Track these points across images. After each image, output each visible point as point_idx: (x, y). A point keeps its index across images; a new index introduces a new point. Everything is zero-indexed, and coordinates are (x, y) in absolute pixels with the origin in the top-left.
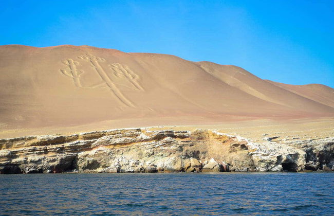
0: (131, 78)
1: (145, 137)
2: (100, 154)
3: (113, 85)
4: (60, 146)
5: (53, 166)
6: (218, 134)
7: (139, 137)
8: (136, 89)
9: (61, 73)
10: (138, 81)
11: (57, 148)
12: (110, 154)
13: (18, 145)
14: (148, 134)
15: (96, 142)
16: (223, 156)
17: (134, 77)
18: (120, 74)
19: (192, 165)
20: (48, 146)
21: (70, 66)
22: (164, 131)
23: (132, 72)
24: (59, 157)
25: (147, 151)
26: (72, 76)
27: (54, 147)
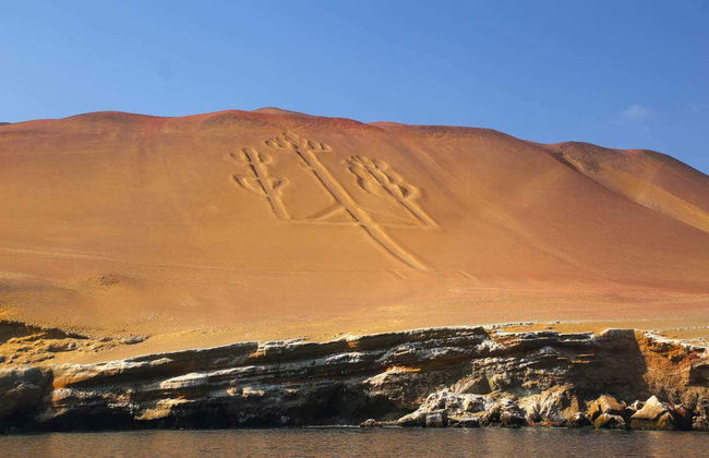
0: (400, 193)
1: (493, 345)
2: (396, 383)
3: (360, 212)
4: (308, 364)
5: (292, 409)
6: (661, 340)
7: (481, 347)
8: (419, 224)
9: (236, 185)
10: (418, 201)
11: (303, 369)
12: (416, 382)
13: (220, 363)
14: (501, 340)
15: (385, 356)
16: (674, 390)
17: (405, 192)
18: (370, 183)
19: (604, 410)
20: (282, 366)
21: (253, 167)
22: (536, 333)
23: (400, 179)
24: (305, 388)
25: (499, 376)
26: (262, 192)
27: (296, 366)
